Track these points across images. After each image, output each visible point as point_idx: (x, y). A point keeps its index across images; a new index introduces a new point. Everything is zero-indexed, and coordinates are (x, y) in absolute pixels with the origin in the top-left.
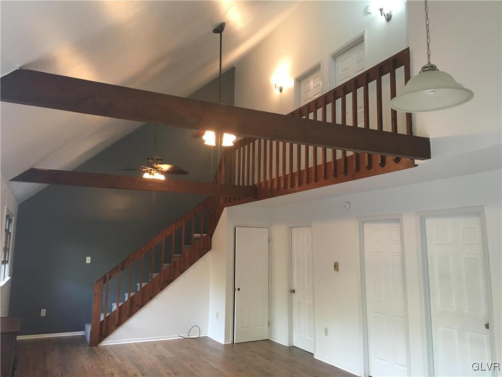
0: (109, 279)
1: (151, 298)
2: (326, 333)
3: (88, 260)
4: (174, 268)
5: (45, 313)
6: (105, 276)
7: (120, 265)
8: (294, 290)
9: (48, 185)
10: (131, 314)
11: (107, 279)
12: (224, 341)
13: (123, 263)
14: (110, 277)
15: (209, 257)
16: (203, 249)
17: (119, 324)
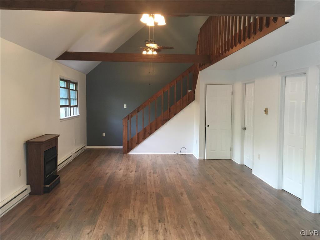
0: (131, 118)
1: (156, 129)
2: (259, 158)
3: (125, 106)
4: (170, 112)
5: (105, 135)
6: (128, 116)
7: (137, 109)
8: (245, 128)
9: (101, 62)
10: (144, 138)
11: (130, 117)
12: (198, 157)
13: (138, 108)
14: (131, 116)
15: (193, 105)
16: (189, 100)
17: (138, 143)
